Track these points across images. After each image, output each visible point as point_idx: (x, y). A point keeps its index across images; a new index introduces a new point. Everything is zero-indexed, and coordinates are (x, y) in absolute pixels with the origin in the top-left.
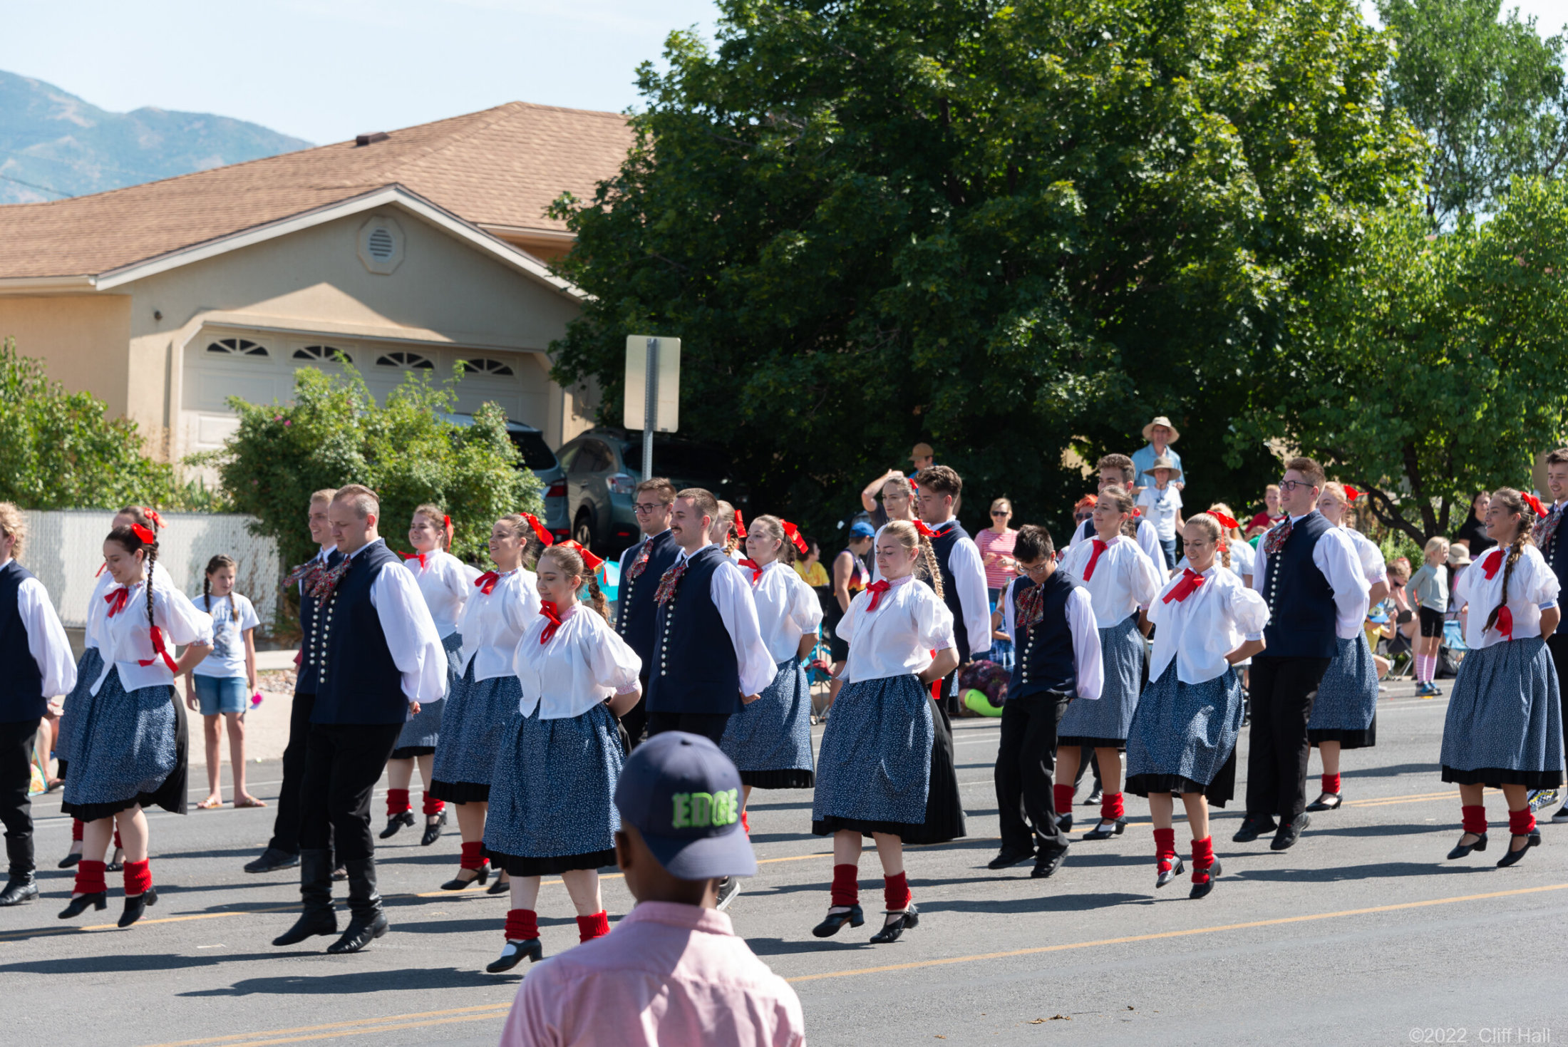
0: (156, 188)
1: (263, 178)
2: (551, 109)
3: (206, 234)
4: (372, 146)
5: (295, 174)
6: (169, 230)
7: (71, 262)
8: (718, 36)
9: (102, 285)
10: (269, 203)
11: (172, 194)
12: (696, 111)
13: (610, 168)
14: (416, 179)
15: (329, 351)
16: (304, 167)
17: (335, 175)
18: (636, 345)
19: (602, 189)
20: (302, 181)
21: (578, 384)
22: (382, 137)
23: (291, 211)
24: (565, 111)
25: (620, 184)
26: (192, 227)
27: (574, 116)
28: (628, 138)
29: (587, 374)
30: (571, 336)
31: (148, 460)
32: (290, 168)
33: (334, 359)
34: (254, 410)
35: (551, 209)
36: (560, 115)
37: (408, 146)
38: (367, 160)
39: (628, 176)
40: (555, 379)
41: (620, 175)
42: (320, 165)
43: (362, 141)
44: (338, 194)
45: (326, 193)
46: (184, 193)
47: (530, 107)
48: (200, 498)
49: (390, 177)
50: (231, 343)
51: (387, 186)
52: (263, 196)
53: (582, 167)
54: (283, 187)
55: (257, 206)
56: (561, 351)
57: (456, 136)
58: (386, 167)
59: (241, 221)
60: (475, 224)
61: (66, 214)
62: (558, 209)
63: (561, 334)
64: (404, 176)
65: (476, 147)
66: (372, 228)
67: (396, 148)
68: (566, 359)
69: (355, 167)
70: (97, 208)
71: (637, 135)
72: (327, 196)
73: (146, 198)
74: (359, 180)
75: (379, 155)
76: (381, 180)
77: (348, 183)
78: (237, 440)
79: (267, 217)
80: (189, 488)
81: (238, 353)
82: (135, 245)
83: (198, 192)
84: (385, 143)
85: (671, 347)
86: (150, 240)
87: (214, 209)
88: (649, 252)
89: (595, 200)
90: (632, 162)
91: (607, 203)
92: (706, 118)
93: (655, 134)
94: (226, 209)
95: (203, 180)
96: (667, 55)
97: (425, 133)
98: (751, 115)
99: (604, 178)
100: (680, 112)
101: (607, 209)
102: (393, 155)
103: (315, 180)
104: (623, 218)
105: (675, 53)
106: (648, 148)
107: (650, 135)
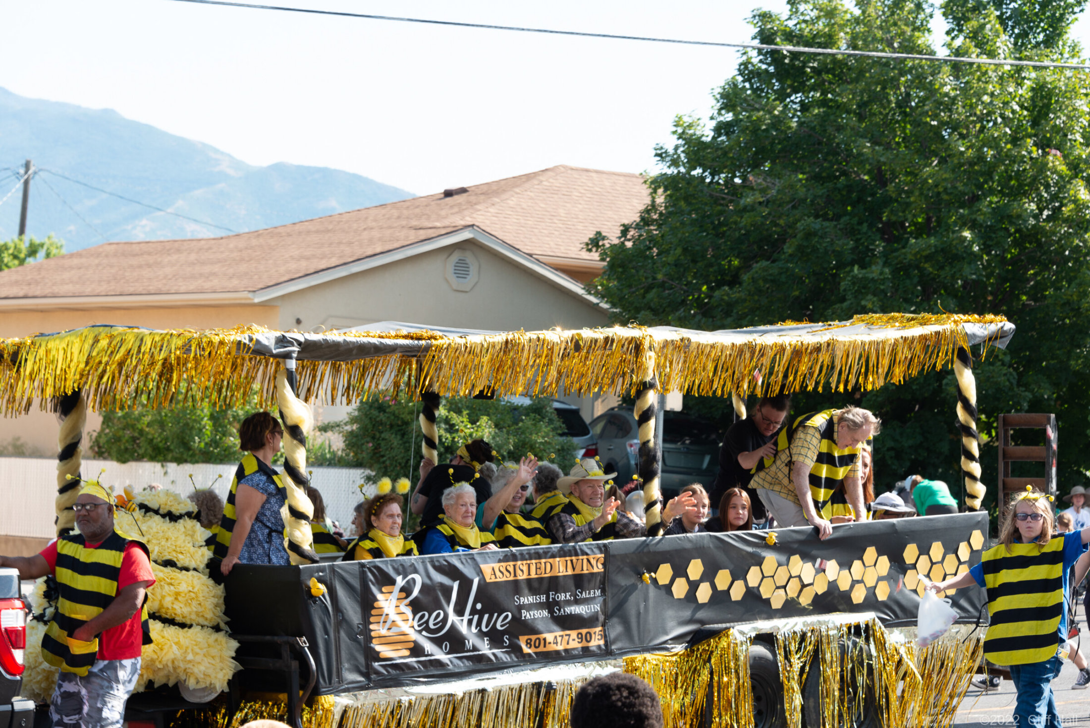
0: (297, 227)
1: (375, 220)
2: (587, 171)
3: (334, 262)
4: (456, 197)
5: (399, 217)
6: (308, 259)
7: (235, 282)
8: (712, 118)
9: (258, 298)
10: (380, 239)
11: (309, 232)
12: (694, 173)
13: (632, 216)
14: (488, 222)
16: (405, 212)
17: (428, 218)
19: (625, 230)
20: (404, 223)
22: (463, 191)
23: (397, 245)
24: (597, 172)
25: (638, 227)
26: (323, 256)
27: (605, 176)
28: (645, 191)
32: (395, 213)
35: (587, 244)
36: (594, 175)
37: (482, 197)
38: (452, 207)
39: (645, 221)
41: (638, 220)
42: (417, 211)
43: (448, 194)
44: (431, 233)
45: (422, 232)
46: (317, 232)
47: (572, 169)
48: (330, 456)
49: (469, 221)
51: (466, 227)
52: (376, 234)
53: (611, 214)
54: (390, 227)
55: (371, 241)
57: (517, 190)
58: (466, 213)
59: (359, 253)
60: (531, 255)
61: (231, 246)
62: (595, 242)
64: (479, 220)
65: (531, 198)
66: (456, 257)
67: (473, 199)
69: (443, 213)
70: (254, 242)
71: (651, 190)
72: (423, 234)
73: (289, 235)
74: (446, 222)
75: (460, 204)
76: (463, 223)
77: (438, 224)
78: (357, 414)
79: (378, 250)
80: (321, 447)
82: (282, 269)
83: (328, 231)
84: (465, 195)
86: (293, 266)
87: (340, 243)
88: (660, 276)
89: (620, 238)
90: (647, 211)
91: (629, 240)
92: (703, 179)
93: (665, 191)
94: (350, 243)
95: (331, 222)
96: (674, 132)
97: (494, 188)
98: (735, 176)
99: (626, 222)
100: (684, 174)
101: (629, 244)
102: (472, 204)
103: (414, 223)
104: (641, 252)
105: (679, 130)
106: (660, 200)
107: (660, 191)
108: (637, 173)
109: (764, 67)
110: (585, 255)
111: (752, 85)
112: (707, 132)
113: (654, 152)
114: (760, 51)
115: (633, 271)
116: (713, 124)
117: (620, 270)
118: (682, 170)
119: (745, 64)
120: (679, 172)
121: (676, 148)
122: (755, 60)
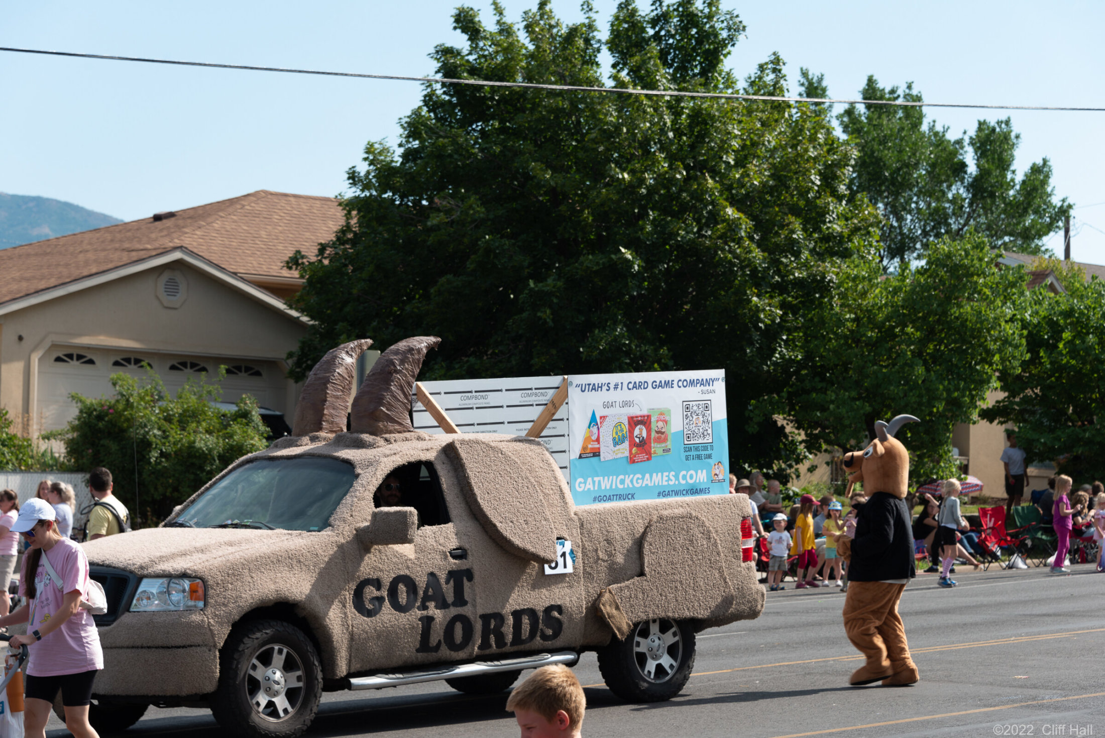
0: (17, 251)
1: (90, 244)
2: (286, 195)
3: (53, 282)
4: (164, 221)
5: (112, 241)
6: (28, 280)
8: (400, 145)
10: (95, 261)
11: (28, 255)
12: (385, 196)
13: (328, 236)
14: (195, 244)
15: (137, 361)
16: (118, 236)
17: (140, 241)
19: (322, 248)
20: (117, 245)
22: (171, 215)
23: (110, 266)
24: (295, 196)
25: (333, 245)
26: (43, 278)
27: (302, 200)
28: (340, 214)
30: (302, 349)
31: (14, 435)
32: (108, 237)
33: (142, 367)
34: (88, 402)
35: (288, 263)
36: (292, 199)
37: (189, 221)
38: (161, 230)
39: (338, 240)
40: (290, 378)
41: (334, 239)
42: (129, 234)
43: (157, 218)
44: (142, 254)
45: (134, 254)
46: (36, 255)
47: (271, 194)
48: (51, 462)
49: (177, 242)
50: (70, 356)
51: (175, 249)
52: (91, 256)
53: (308, 235)
54: (104, 250)
55: (87, 263)
56: (295, 359)
57: (221, 214)
58: (175, 235)
59: (76, 273)
60: (235, 274)
62: (295, 260)
63: (295, 348)
64: (187, 241)
65: (235, 221)
66: (166, 276)
67: (181, 222)
69: (153, 236)
71: (345, 212)
72: (135, 256)
73: (10, 258)
74: (157, 245)
75: (168, 228)
76: (171, 245)
77: (149, 246)
78: (77, 422)
79: (94, 270)
80: (43, 455)
81: (75, 363)
83: (46, 254)
84: (173, 219)
86: (14, 287)
87: (58, 265)
88: (355, 291)
89: (317, 256)
90: (342, 231)
91: (326, 258)
92: (393, 201)
93: (359, 212)
94: (67, 265)
95: (49, 246)
96: (365, 159)
97: (201, 212)
98: (422, 199)
99: (324, 242)
100: (375, 198)
102: (179, 227)
103: (126, 245)
104: (335, 269)
105: (371, 157)
106: (354, 221)
107: (354, 213)
109: (447, 98)
110: (285, 272)
111: (436, 115)
112: (396, 158)
113: (347, 176)
114: (444, 85)
115: (330, 287)
116: (402, 150)
117: (318, 286)
118: (374, 193)
119: (429, 96)
120: (371, 195)
121: (368, 173)
122: (439, 92)
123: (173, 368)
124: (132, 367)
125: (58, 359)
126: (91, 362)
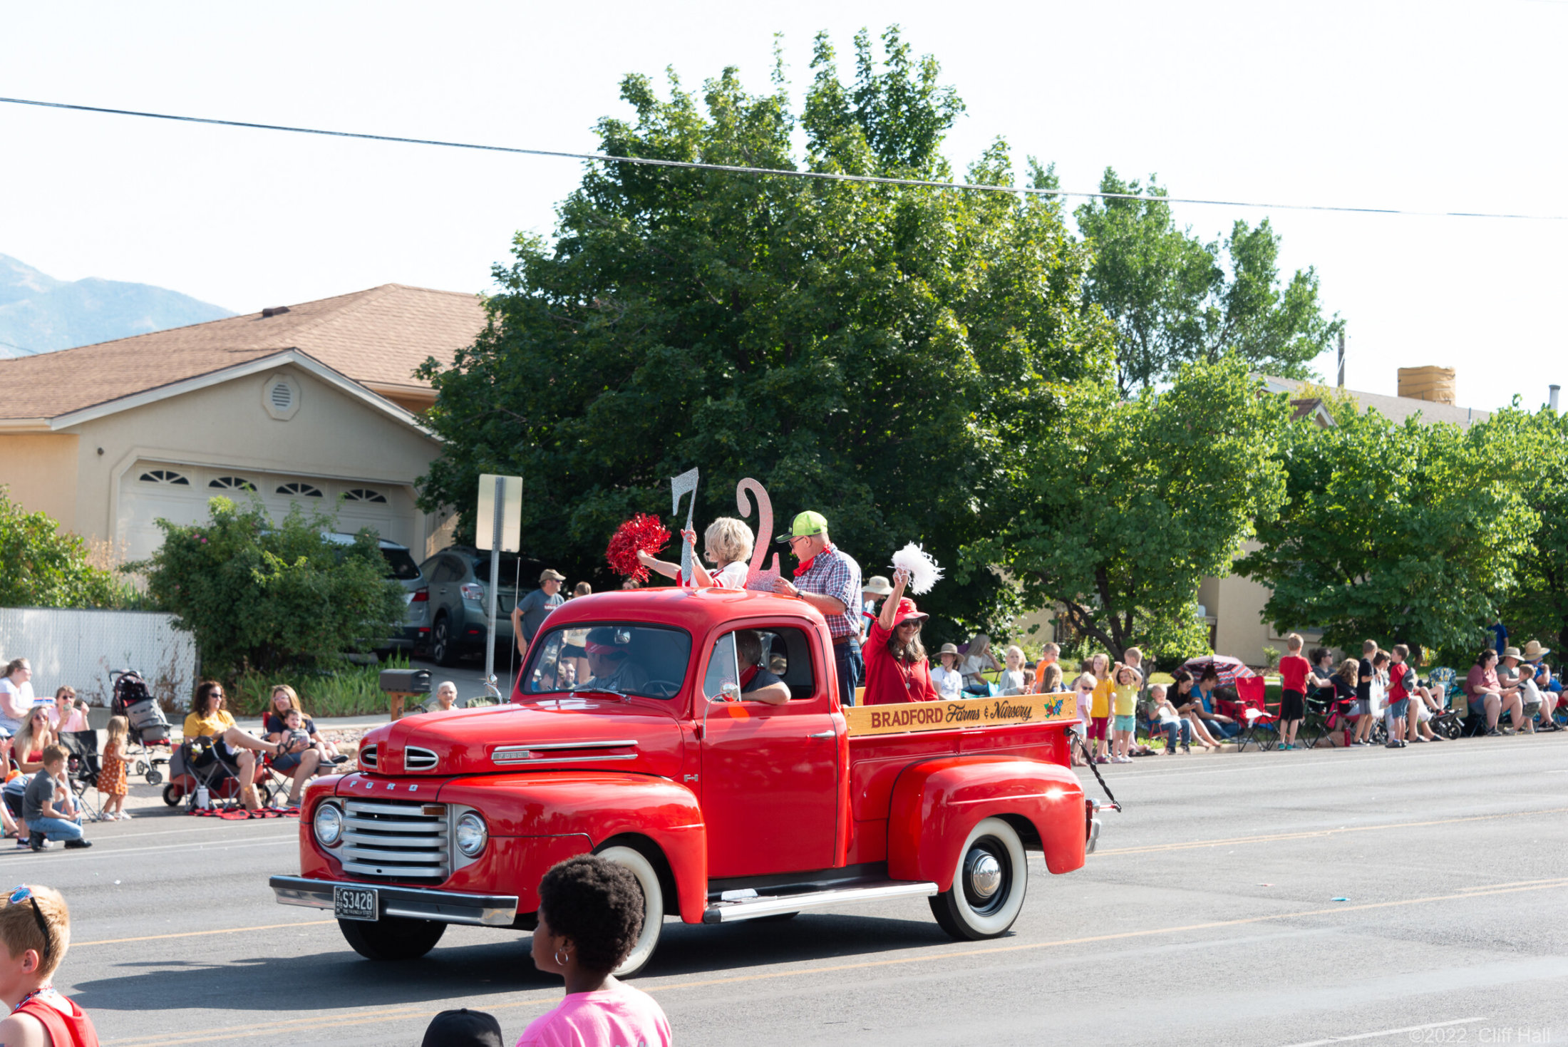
0: (100, 348)
1: (187, 342)
2: (420, 290)
3: (140, 386)
4: (275, 317)
5: (212, 339)
6: (111, 383)
7: (31, 408)
8: (555, 235)
9: (56, 426)
10: (191, 362)
11: (113, 354)
12: (535, 294)
13: (467, 340)
14: (310, 344)
15: (238, 482)
16: (219, 333)
17: (245, 341)
18: (487, 482)
19: (460, 356)
20: (218, 345)
21: (439, 512)
22: (284, 310)
23: (209, 369)
24: (431, 291)
25: (474, 352)
26: (128, 381)
27: (439, 296)
28: (482, 313)
29: (447, 503)
30: (434, 474)
31: (90, 567)
32: (209, 334)
33: (243, 488)
34: (177, 528)
35: (418, 371)
36: (427, 294)
37: (304, 317)
38: (271, 328)
39: (481, 346)
40: (420, 507)
41: (474, 344)
42: (233, 331)
43: (267, 313)
44: (247, 356)
45: (237, 355)
46: (122, 353)
47: (404, 288)
48: (132, 599)
49: (289, 343)
50: (159, 474)
51: (286, 350)
52: (187, 356)
53: (445, 337)
54: (202, 350)
55: (181, 364)
56: (425, 485)
57: (343, 310)
58: (286, 334)
59: (169, 377)
60: (357, 381)
61: (27, 368)
62: (427, 369)
63: (426, 472)
64: (301, 342)
65: (359, 320)
66: (274, 382)
67: (294, 319)
68: (429, 491)
69: (261, 334)
70: (52, 364)
71: (488, 313)
72: (238, 357)
73: (91, 357)
74: (265, 345)
75: (280, 325)
76: (283, 345)
77: (256, 347)
78: (163, 553)
79: (189, 374)
80: (123, 591)
81: (164, 482)
82: (82, 394)
83: (135, 353)
84: (286, 315)
85: (515, 484)
86: (95, 391)
87: (148, 366)
88: (497, 406)
89: (454, 364)
90: (484, 335)
91: (464, 367)
92: (545, 301)
93: (503, 313)
94: (158, 366)
95: (138, 343)
96: (514, 250)
97: (319, 308)
98: (580, 299)
99: (461, 346)
100: (524, 296)
101: (464, 371)
102: (293, 325)
103: (229, 345)
104: (477, 379)
105: (520, 248)
106: (497, 324)
107: (498, 314)
108: (474, 292)
109: (611, 180)
110: (416, 382)
111: (597, 199)
112: (548, 250)
113: (491, 272)
114: (607, 163)
115: (468, 400)
116: (556, 241)
117: (454, 399)
118: (522, 291)
119: (591, 177)
120: (518, 293)
121: (516, 267)
122: (602, 173)
123: (281, 490)
124: (233, 488)
125: (145, 478)
126: (183, 481)
